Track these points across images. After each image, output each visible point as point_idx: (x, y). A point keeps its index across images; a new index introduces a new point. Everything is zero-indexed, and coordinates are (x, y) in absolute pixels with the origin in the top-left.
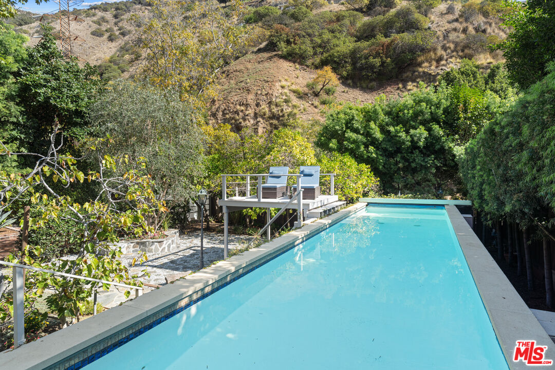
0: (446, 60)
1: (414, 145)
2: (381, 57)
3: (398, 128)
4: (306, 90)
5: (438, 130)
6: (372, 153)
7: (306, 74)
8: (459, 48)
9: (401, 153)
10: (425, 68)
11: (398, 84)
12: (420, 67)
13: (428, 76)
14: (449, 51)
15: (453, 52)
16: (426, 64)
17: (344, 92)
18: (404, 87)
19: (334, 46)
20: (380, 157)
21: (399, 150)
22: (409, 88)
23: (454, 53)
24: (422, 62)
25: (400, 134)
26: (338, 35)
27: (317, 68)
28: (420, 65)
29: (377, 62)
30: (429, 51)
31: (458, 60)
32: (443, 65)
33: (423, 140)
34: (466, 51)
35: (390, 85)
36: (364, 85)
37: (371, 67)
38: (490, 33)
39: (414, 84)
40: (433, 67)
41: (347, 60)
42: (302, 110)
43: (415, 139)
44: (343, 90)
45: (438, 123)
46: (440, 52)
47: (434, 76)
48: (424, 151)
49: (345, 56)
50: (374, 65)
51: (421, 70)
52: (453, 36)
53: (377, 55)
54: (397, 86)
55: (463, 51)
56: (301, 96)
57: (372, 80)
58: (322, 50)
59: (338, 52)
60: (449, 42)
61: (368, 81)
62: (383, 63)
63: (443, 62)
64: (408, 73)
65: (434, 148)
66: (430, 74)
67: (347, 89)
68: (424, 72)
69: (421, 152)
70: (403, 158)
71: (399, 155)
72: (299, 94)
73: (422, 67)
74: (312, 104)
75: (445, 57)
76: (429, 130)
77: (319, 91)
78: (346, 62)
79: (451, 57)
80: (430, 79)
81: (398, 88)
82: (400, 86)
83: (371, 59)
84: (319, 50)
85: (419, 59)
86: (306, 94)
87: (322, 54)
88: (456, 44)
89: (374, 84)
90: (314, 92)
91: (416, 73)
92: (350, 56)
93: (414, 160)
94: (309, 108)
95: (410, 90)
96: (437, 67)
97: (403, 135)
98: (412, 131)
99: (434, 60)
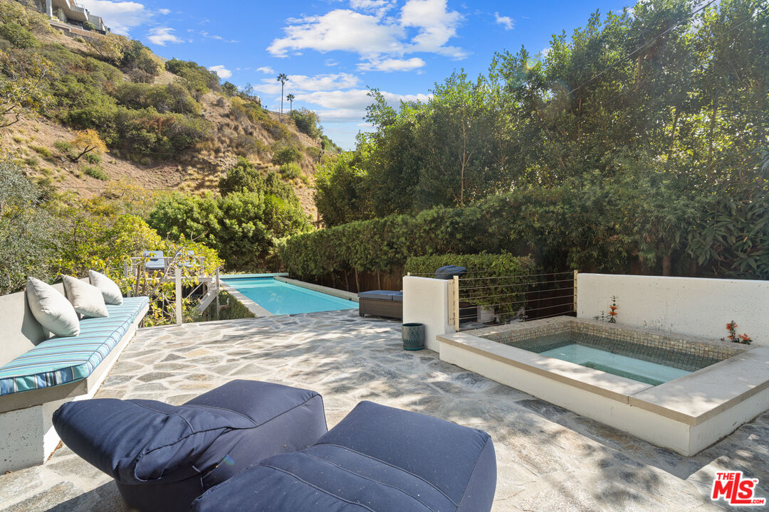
0: (224, 153)
1: (245, 235)
2: (156, 133)
3: (233, 221)
4: (57, 152)
5: (261, 225)
6: (212, 240)
7: (48, 129)
8: (234, 144)
9: (234, 240)
10: (204, 155)
11: (177, 166)
12: (199, 153)
13: (208, 165)
14: (225, 144)
15: (229, 146)
16: (204, 152)
17: (111, 162)
18: (184, 170)
19: (88, 101)
20: (219, 243)
21: (232, 239)
22: (189, 172)
23: (230, 148)
24: (201, 150)
25: (234, 226)
26: (92, 88)
27: (64, 123)
28: (199, 151)
29: (152, 137)
30: (207, 140)
31: (234, 156)
32: (221, 157)
33: (252, 232)
34: (240, 149)
35: (168, 165)
36: (136, 160)
37: (145, 142)
38: (256, 137)
39: (195, 169)
40: (212, 157)
41: (110, 125)
42: (60, 179)
43: (245, 230)
44: (110, 160)
45: (260, 220)
46: (217, 144)
47: (213, 165)
48: (251, 240)
49: (108, 120)
50: (149, 139)
51: (200, 156)
52: (227, 131)
53: (151, 130)
54: (176, 168)
55: (237, 148)
56: (51, 159)
57: (145, 155)
58: (71, 103)
59: (97, 111)
60: (224, 136)
61: (141, 156)
62: (159, 140)
63: (221, 154)
64: (187, 157)
65: (258, 238)
66: (210, 163)
67: (114, 160)
68: (203, 159)
69: (249, 240)
70: (236, 244)
71: (233, 242)
72: (46, 156)
73: (202, 155)
74: (72, 172)
75: (223, 150)
76: (255, 224)
77: (77, 156)
78: (108, 127)
79: (228, 151)
80: (210, 167)
81: (177, 170)
82: (180, 168)
83: (144, 132)
84: (66, 101)
85: (199, 146)
86: (59, 158)
87: (71, 106)
88: (231, 140)
89: (148, 160)
90: (68, 156)
91: (196, 159)
92: (114, 121)
93: (245, 246)
94: (69, 177)
95: (190, 174)
96: (216, 157)
97: (237, 227)
98: (244, 225)
99: (212, 149)
